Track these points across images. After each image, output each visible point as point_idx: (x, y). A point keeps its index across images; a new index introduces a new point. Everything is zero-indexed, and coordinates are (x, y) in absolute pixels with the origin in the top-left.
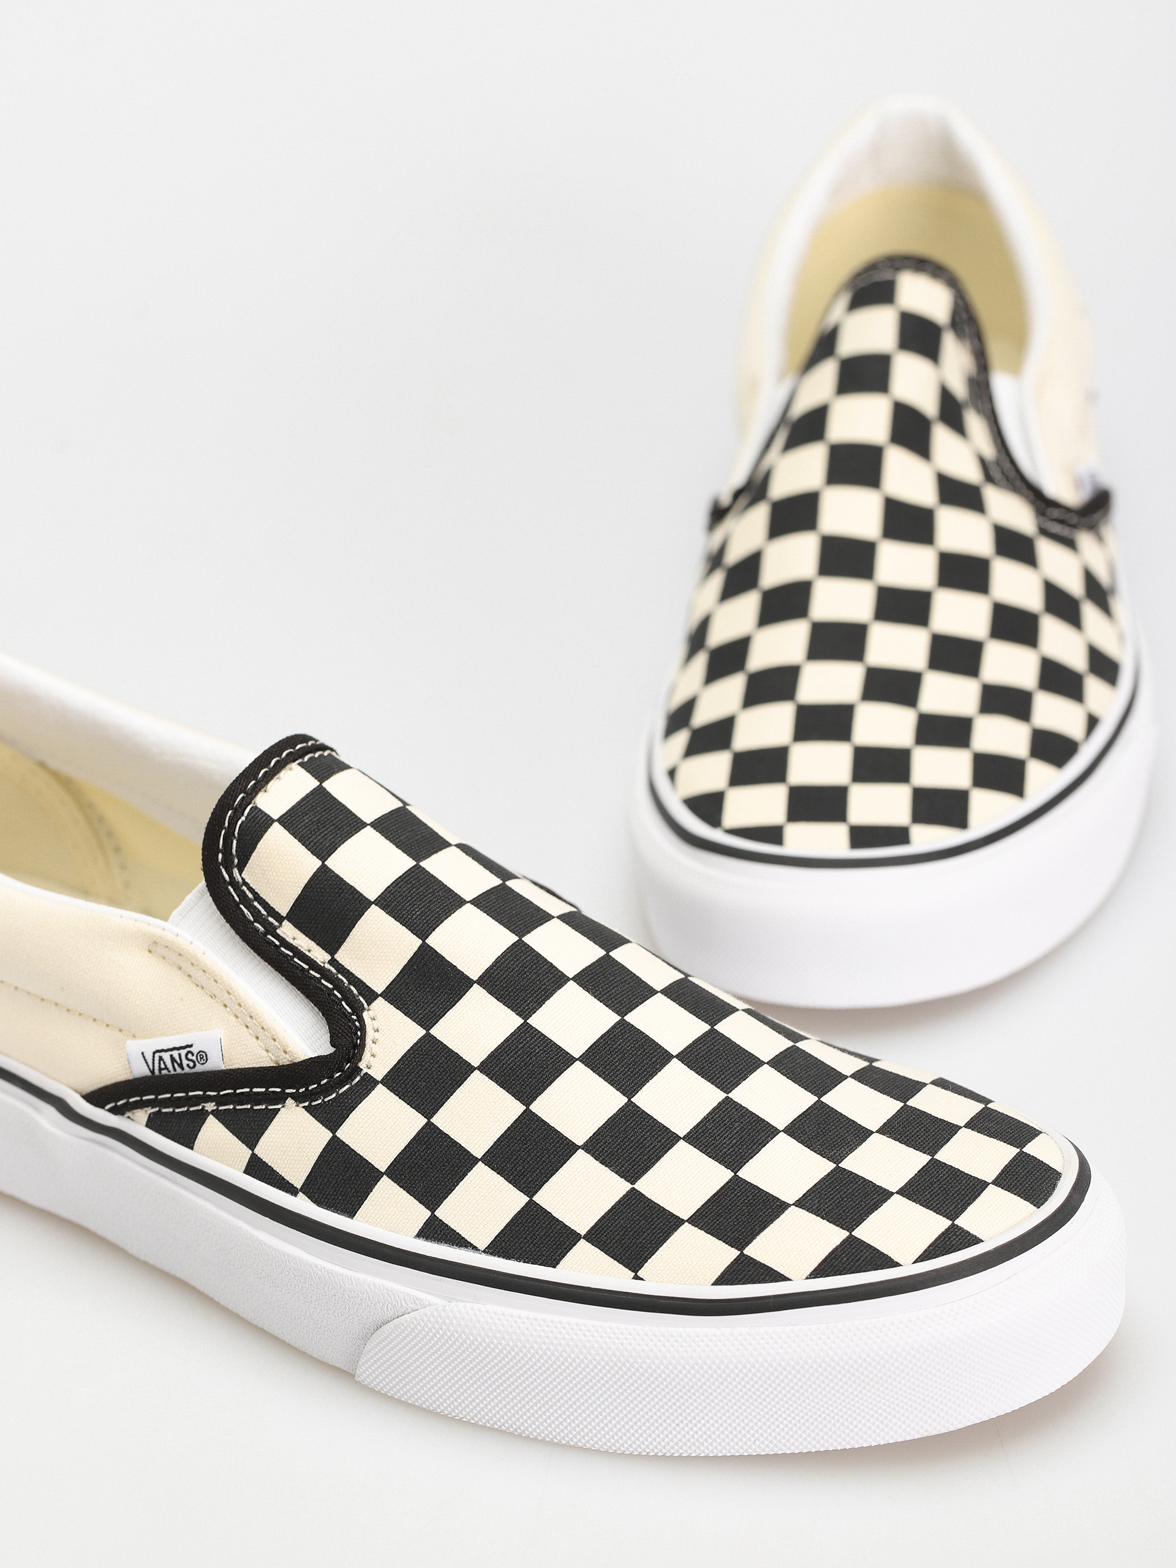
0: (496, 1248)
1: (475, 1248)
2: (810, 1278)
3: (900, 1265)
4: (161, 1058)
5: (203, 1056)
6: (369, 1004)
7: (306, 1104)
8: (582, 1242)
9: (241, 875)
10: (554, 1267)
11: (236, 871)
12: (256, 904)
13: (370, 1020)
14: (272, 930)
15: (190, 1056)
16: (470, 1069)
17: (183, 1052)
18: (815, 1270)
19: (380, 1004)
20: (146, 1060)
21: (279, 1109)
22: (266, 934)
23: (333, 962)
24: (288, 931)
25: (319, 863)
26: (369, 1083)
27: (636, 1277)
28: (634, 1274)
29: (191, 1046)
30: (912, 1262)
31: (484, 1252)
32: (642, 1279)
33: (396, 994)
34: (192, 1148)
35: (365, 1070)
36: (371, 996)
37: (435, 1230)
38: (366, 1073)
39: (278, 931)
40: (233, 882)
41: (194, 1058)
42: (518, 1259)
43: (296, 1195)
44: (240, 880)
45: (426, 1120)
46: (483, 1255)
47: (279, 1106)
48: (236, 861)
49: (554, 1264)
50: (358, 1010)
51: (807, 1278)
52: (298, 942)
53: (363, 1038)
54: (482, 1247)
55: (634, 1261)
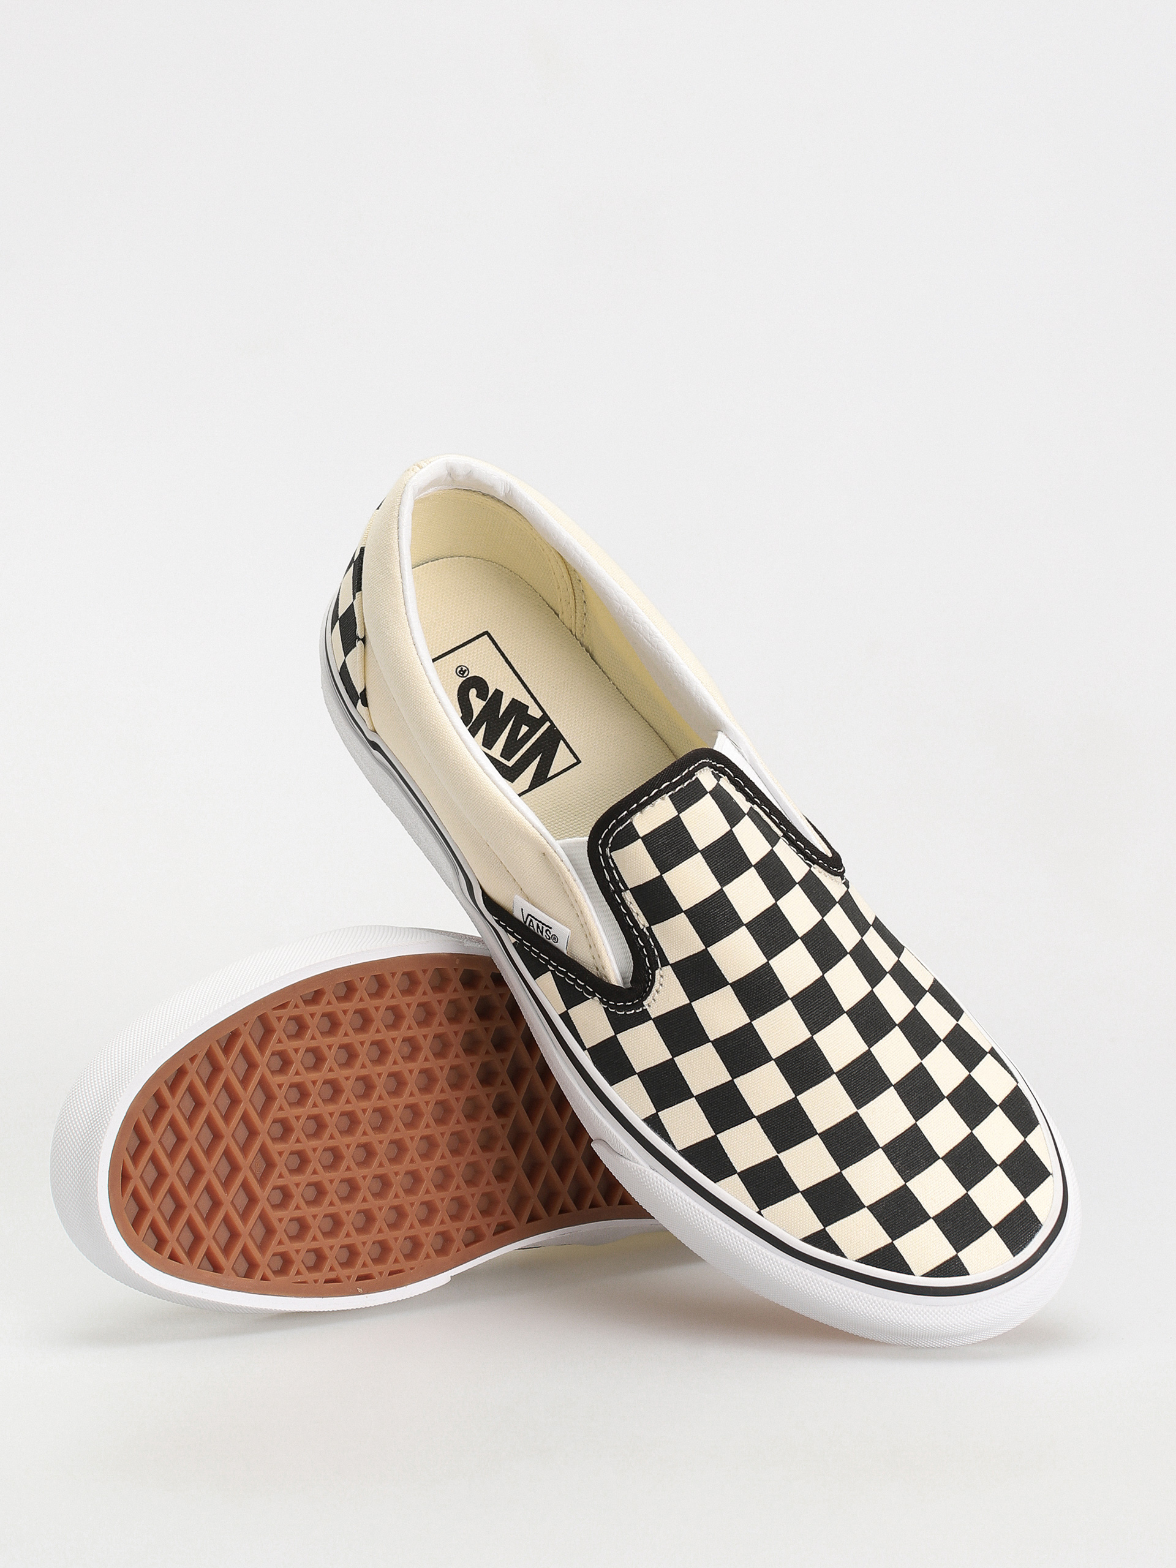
0: (686, 1153)
1: (674, 1147)
2: (858, 1262)
3: (913, 1275)
4: (531, 921)
5: (555, 938)
6: (662, 966)
7: (606, 1007)
8: (736, 1176)
9: (610, 853)
10: (715, 1182)
11: (608, 850)
12: (614, 871)
13: (659, 976)
14: (619, 892)
15: (548, 932)
16: (707, 1040)
17: (545, 928)
18: (862, 1258)
19: (668, 970)
20: (523, 915)
21: (589, 999)
22: (614, 892)
23: (649, 929)
24: (628, 897)
25: (659, 874)
26: (644, 1017)
27: (759, 1213)
28: (759, 1210)
29: (551, 928)
30: (922, 1274)
31: (679, 1152)
32: (762, 1215)
33: (680, 969)
34: (535, 979)
35: (647, 1007)
36: (665, 963)
37: (654, 1122)
38: (646, 1009)
39: (623, 893)
40: (604, 855)
41: (550, 936)
42: (696, 1167)
43: (584, 1050)
44: (609, 855)
45: (671, 1057)
46: (677, 1154)
47: (590, 997)
48: (610, 846)
49: (716, 1180)
50: (654, 967)
51: (856, 1261)
52: (632, 907)
53: (651, 988)
54: (679, 1149)
55: (763, 1201)
